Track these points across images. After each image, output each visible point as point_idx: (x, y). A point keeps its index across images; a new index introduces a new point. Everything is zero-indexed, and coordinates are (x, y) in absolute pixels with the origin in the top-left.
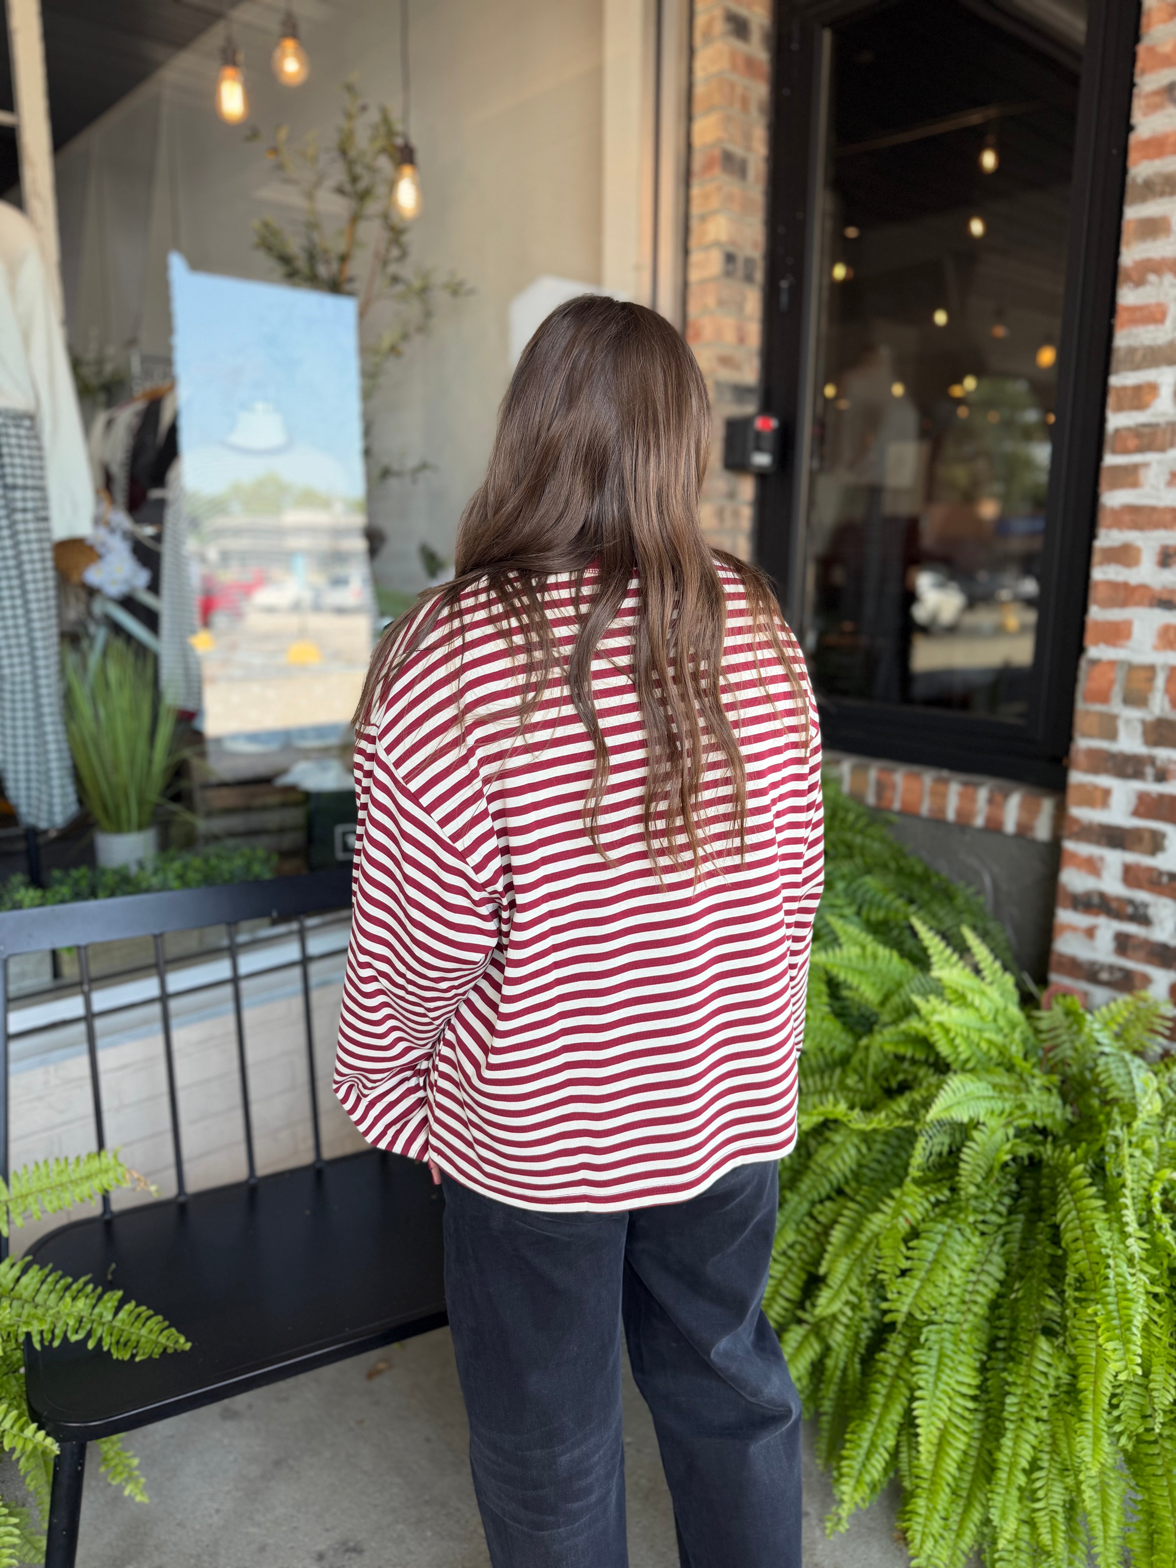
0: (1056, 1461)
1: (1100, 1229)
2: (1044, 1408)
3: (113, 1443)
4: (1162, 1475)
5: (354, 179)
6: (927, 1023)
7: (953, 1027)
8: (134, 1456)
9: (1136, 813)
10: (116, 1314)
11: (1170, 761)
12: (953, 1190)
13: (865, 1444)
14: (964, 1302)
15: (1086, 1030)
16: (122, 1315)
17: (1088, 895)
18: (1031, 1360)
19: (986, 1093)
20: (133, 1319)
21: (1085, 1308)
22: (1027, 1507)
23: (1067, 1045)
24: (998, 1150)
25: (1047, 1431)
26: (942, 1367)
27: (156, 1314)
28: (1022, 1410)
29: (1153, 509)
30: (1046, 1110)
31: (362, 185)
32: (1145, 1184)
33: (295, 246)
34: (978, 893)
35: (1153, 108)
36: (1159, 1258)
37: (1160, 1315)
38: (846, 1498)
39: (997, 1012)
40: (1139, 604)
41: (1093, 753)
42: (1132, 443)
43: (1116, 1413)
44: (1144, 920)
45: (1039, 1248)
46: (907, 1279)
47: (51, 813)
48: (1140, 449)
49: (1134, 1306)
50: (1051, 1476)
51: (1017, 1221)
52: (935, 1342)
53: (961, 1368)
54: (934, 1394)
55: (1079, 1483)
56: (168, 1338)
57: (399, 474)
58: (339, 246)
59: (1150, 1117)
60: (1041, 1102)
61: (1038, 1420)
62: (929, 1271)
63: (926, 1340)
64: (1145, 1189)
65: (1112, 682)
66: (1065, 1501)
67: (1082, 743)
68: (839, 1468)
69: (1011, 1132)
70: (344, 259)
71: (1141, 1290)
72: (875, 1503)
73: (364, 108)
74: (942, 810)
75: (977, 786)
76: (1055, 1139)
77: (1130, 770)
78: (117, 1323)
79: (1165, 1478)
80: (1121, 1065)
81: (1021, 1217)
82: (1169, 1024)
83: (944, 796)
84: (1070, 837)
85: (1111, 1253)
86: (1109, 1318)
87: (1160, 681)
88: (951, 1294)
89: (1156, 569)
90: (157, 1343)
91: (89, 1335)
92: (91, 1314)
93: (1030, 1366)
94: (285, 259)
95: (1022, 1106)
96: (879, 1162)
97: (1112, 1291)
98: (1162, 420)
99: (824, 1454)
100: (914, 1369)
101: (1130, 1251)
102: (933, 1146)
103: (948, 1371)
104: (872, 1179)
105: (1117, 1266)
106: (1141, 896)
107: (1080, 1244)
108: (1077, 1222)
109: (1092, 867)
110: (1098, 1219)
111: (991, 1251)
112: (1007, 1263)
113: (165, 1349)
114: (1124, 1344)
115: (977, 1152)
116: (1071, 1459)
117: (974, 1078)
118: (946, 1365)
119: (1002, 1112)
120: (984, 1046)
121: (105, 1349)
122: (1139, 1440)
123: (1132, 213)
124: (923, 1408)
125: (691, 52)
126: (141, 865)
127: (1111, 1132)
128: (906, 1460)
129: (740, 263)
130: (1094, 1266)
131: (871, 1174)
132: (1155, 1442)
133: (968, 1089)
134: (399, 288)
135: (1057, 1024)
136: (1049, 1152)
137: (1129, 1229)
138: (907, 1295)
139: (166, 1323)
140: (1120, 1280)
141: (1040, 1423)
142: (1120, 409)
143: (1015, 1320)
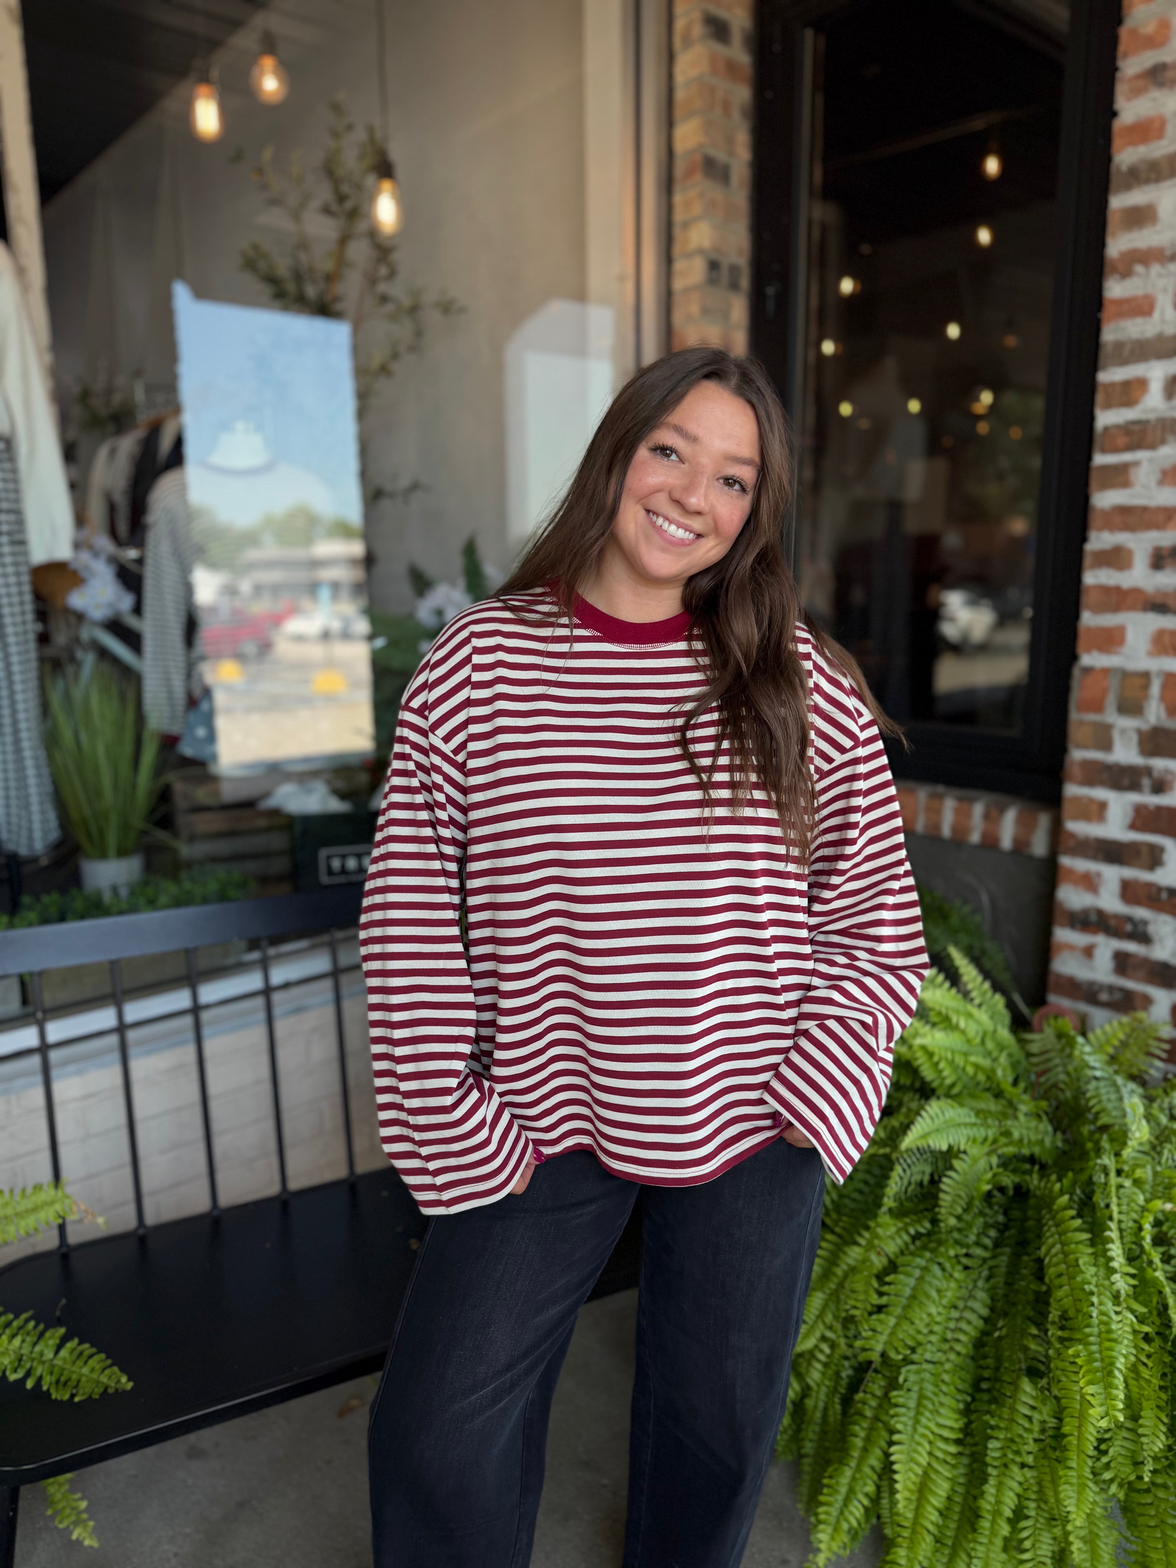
0: (1043, 1510)
1: (1084, 1264)
2: (1029, 1453)
3: (61, 1485)
4: (1156, 1526)
5: (341, 198)
6: (910, 1047)
7: (936, 1051)
8: (82, 1499)
9: (1133, 826)
10: (57, 1352)
11: (1167, 771)
12: (935, 1221)
13: (843, 1490)
14: (946, 1340)
15: (1077, 1053)
16: (63, 1353)
17: (1086, 912)
18: (1014, 1402)
19: (967, 1120)
20: (74, 1357)
21: (1068, 1348)
22: (1014, 1558)
23: (1060, 1069)
24: (979, 1180)
25: (1033, 1477)
26: (922, 1410)
27: (99, 1352)
28: (1005, 1455)
29: (1144, 509)
30: (1033, 1137)
31: (349, 205)
32: (1135, 1216)
33: (283, 267)
34: (975, 911)
35: (1136, 92)
36: (1149, 1295)
37: (1149, 1356)
38: (823, 1546)
39: (985, 1034)
40: (1132, 608)
41: (1087, 765)
42: (1122, 441)
43: (1105, 1460)
44: (1144, 938)
45: (1023, 1283)
46: (882, 1316)
47: (30, 838)
48: (1131, 447)
49: (1118, 1347)
50: (1039, 1526)
51: (1002, 1254)
52: (914, 1383)
53: (943, 1411)
54: (912, 1437)
55: (1067, 1534)
56: (110, 1378)
57: (391, 495)
58: (327, 265)
59: (1141, 1144)
60: (1028, 1129)
61: (1023, 1466)
62: (906, 1307)
63: (905, 1381)
64: (1135, 1221)
65: (1105, 691)
66: (1053, 1552)
67: (1077, 755)
68: (816, 1515)
69: (994, 1160)
70: (330, 278)
71: (1128, 1329)
72: (857, 1551)
73: (350, 127)
74: (937, 826)
75: (971, 801)
76: (1043, 1167)
77: (1126, 782)
78: (58, 1362)
79: (1158, 1530)
80: (1112, 1089)
81: (1007, 1250)
82: (1166, 1046)
83: (938, 812)
84: (1066, 853)
85: (1095, 1290)
86: (1090, 1360)
87: (1155, 689)
88: (931, 1332)
89: (1149, 572)
90: (98, 1382)
91: (28, 1374)
92: (32, 1352)
93: (1013, 1409)
94: (272, 280)
95: (1007, 1134)
96: (861, 1192)
97: (1095, 1330)
98: (1151, 416)
99: (805, 1499)
100: (892, 1412)
101: (1115, 1287)
102: (912, 1175)
103: (927, 1414)
104: (853, 1210)
105: (1101, 1304)
106: (1141, 913)
107: (1064, 1279)
108: (1061, 1256)
109: (1090, 883)
110: (1083, 1253)
111: (975, 1286)
112: (992, 1299)
113: (106, 1389)
114: (1105, 1388)
115: (957, 1182)
116: (1058, 1508)
117: (955, 1104)
118: (925, 1407)
119: (985, 1139)
120: (970, 1070)
121: (45, 1388)
122: (1131, 1488)
123: (1118, 202)
124: (901, 1452)
125: (670, 57)
126: (115, 889)
127: (1099, 1161)
128: (887, 1506)
129: (725, 271)
130: (1078, 1303)
131: (852, 1205)
132: (1148, 1491)
133: (947, 1115)
134: (389, 308)
135: (1049, 1047)
136: (1036, 1182)
137: (1115, 1264)
138: (881, 1333)
139: (109, 1362)
140: (1105, 1318)
141: (1026, 1469)
142: (1108, 406)
143: (999, 1359)
